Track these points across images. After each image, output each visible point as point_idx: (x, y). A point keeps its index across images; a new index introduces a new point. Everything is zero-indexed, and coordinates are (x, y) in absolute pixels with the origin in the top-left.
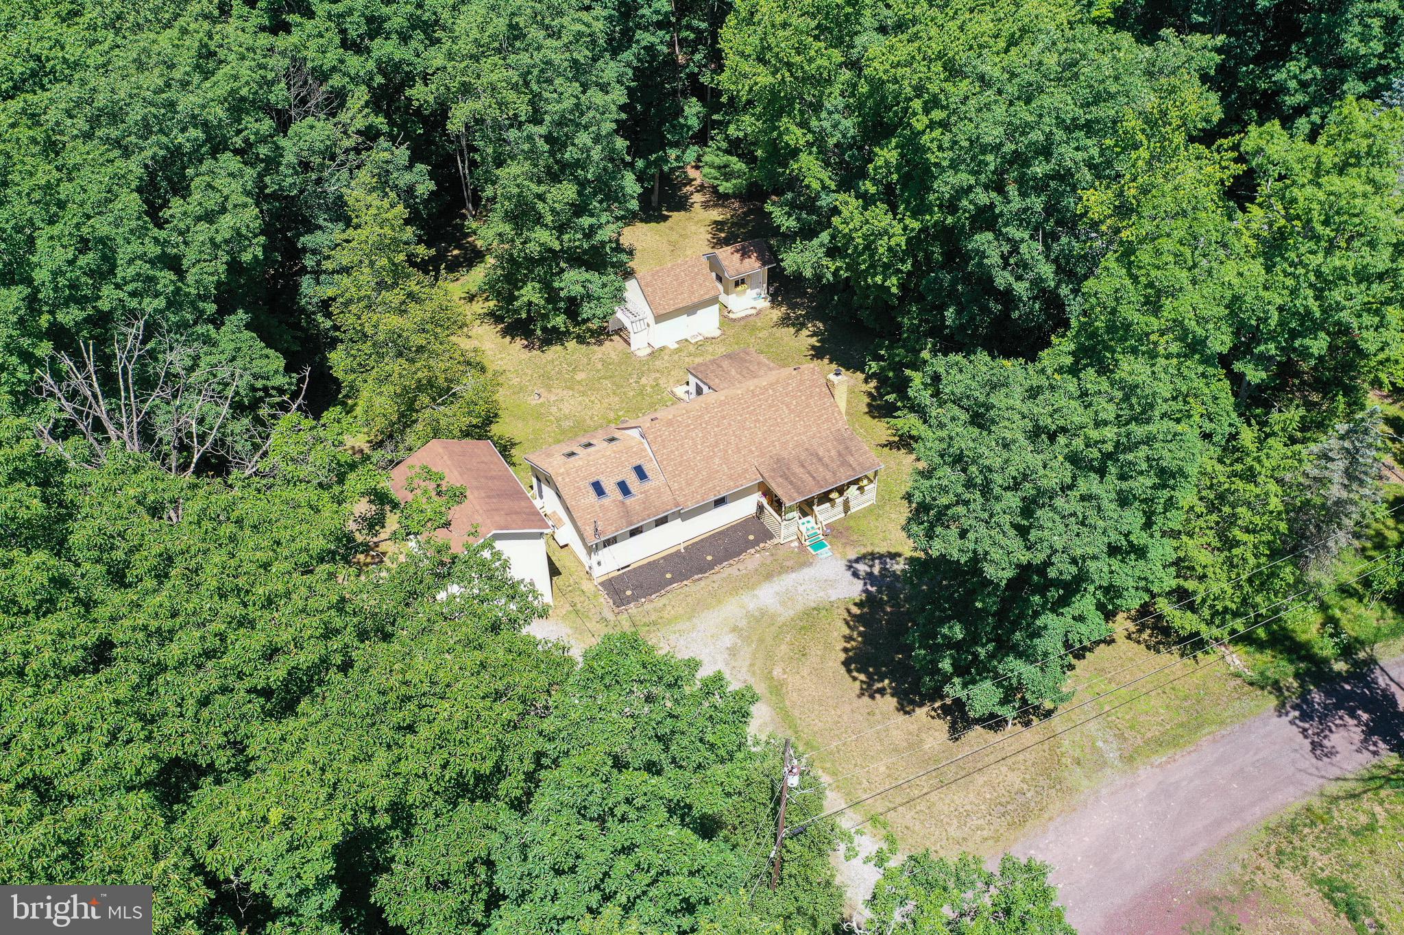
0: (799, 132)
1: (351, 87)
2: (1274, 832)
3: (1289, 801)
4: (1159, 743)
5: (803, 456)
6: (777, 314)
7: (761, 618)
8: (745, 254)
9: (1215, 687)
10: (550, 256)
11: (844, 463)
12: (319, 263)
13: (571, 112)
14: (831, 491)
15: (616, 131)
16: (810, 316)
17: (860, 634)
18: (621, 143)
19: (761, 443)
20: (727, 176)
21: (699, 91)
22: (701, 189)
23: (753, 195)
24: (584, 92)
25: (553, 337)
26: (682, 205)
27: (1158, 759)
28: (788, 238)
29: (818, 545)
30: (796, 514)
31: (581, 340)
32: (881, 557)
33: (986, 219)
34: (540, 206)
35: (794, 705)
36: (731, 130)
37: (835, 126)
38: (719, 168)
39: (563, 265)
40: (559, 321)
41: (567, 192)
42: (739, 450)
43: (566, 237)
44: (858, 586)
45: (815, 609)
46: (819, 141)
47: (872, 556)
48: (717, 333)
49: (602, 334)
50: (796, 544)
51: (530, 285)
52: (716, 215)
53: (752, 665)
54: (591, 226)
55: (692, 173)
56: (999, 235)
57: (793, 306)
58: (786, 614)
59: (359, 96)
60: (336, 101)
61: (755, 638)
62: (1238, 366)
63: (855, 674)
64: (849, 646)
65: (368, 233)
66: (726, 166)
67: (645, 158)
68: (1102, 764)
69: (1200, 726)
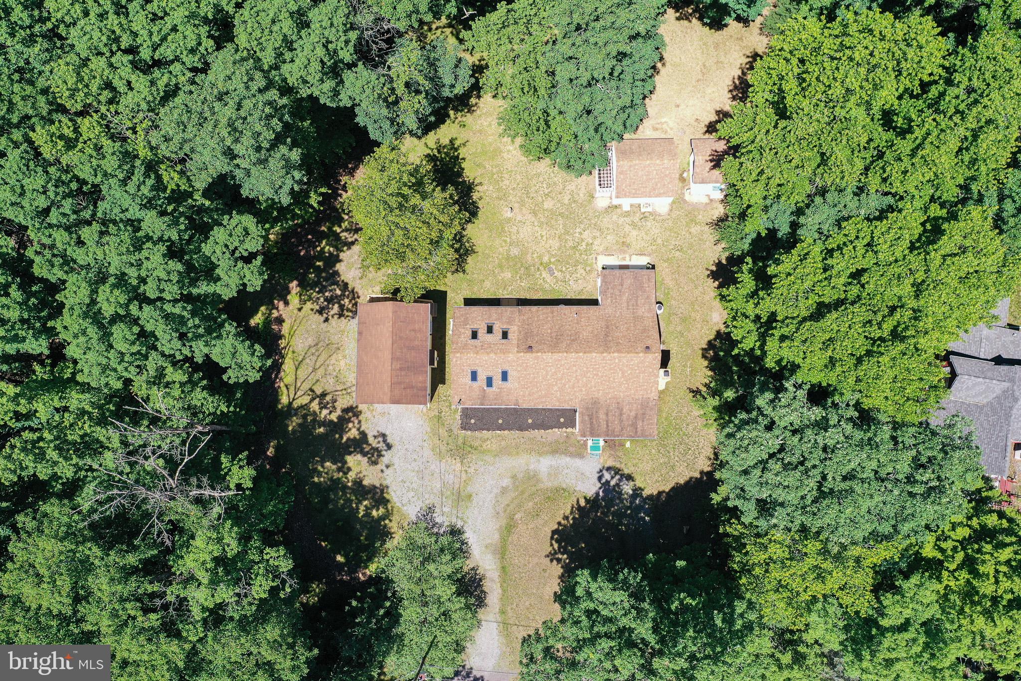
5: (612, 407)
7: (532, 477)
11: (634, 425)
17: (574, 518)
19: (591, 388)
29: (595, 448)
32: (623, 475)
35: (512, 543)
42: (573, 388)
44: (595, 487)
45: (563, 489)
47: (617, 471)
53: (508, 505)
58: (547, 483)
61: (520, 489)
63: (554, 542)
64: (563, 522)
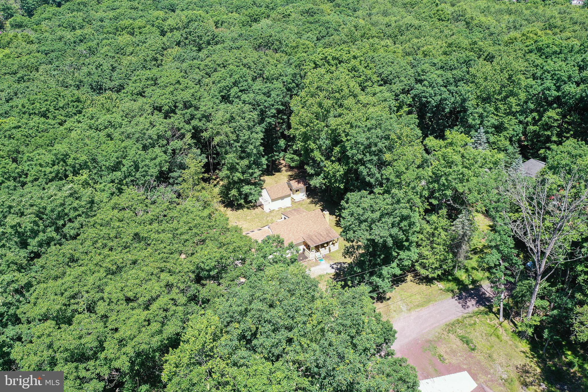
0: (313, 145)
1: (186, 133)
2: (448, 325)
3: (453, 318)
4: (418, 306)
5: (316, 234)
6: (309, 200)
8: (299, 182)
9: (434, 293)
10: (241, 181)
11: (328, 236)
12: (174, 181)
13: (248, 139)
14: (324, 244)
15: (261, 145)
16: (319, 201)
18: (262, 148)
19: (304, 230)
20: (293, 161)
21: (283, 136)
22: (285, 166)
23: (300, 167)
24: (251, 134)
25: (240, 207)
26: (279, 171)
27: (417, 310)
28: (311, 176)
29: (321, 260)
30: (314, 250)
31: (248, 208)
32: (340, 263)
33: (362, 162)
34: (237, 166)
36: (294, 147)
37: (324, 143)
38: (291, 159)
39: (243, 184)
40: (242, 201)
41: (246, 162)
42: (297, 232)
43: (245, 176)
44: (334, 270)
45: (320, 276)
46: (320, 147)
47: (338, 263)
48: (290, 206)
49: (255, 207)
50: (315, 260)
51: (234, 190)
52: (290, 173)
54: (252, 172)
55: (282, 162)
56: (366, 167)
57: (314, 198)
59: (189, 135)
60: (182, 136)
62: (430, 201)
65: (193, 169)
66: (292, 158)
67: (268, 155)
68: (402, 311)
69: (429, 302)
